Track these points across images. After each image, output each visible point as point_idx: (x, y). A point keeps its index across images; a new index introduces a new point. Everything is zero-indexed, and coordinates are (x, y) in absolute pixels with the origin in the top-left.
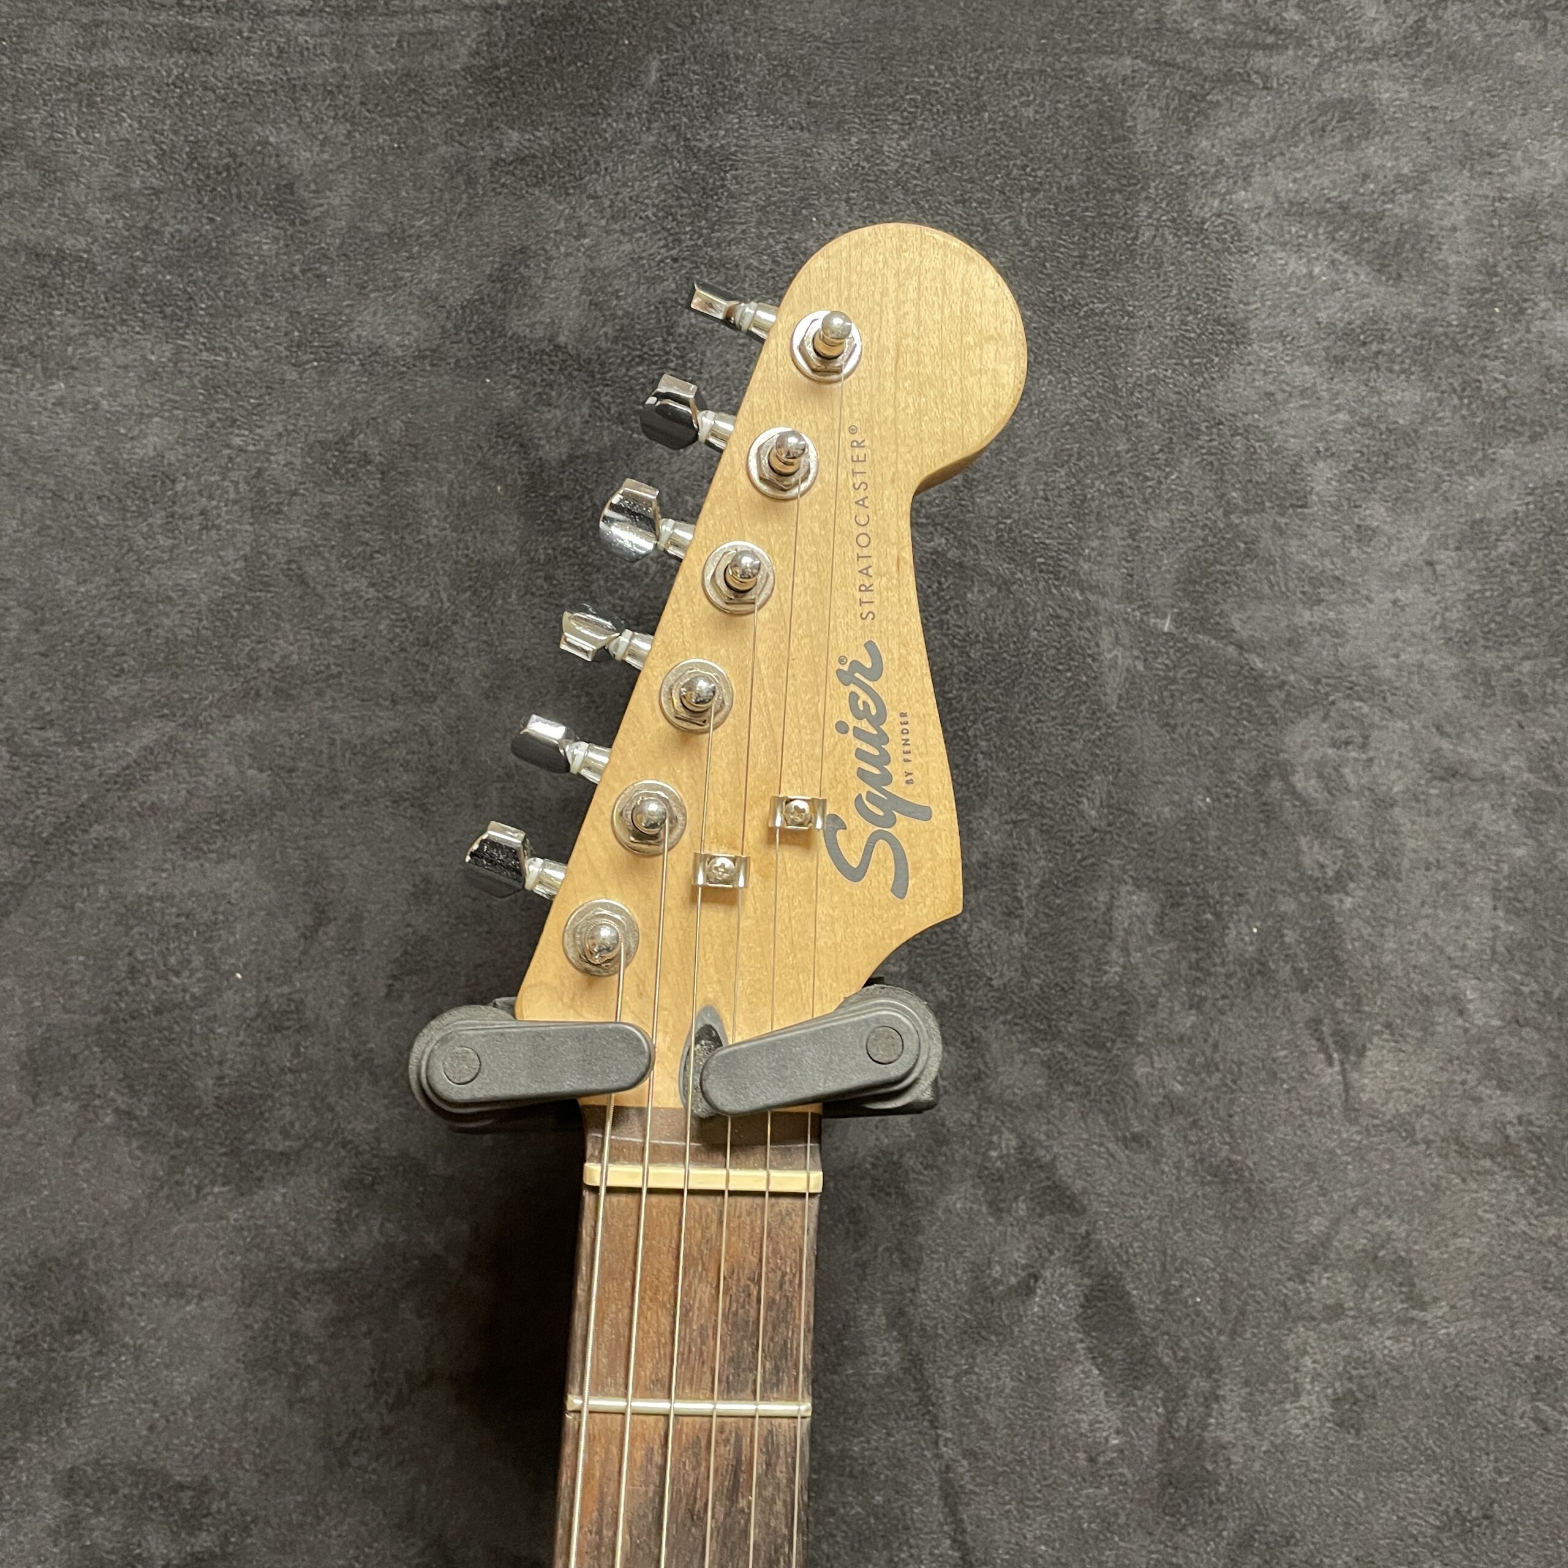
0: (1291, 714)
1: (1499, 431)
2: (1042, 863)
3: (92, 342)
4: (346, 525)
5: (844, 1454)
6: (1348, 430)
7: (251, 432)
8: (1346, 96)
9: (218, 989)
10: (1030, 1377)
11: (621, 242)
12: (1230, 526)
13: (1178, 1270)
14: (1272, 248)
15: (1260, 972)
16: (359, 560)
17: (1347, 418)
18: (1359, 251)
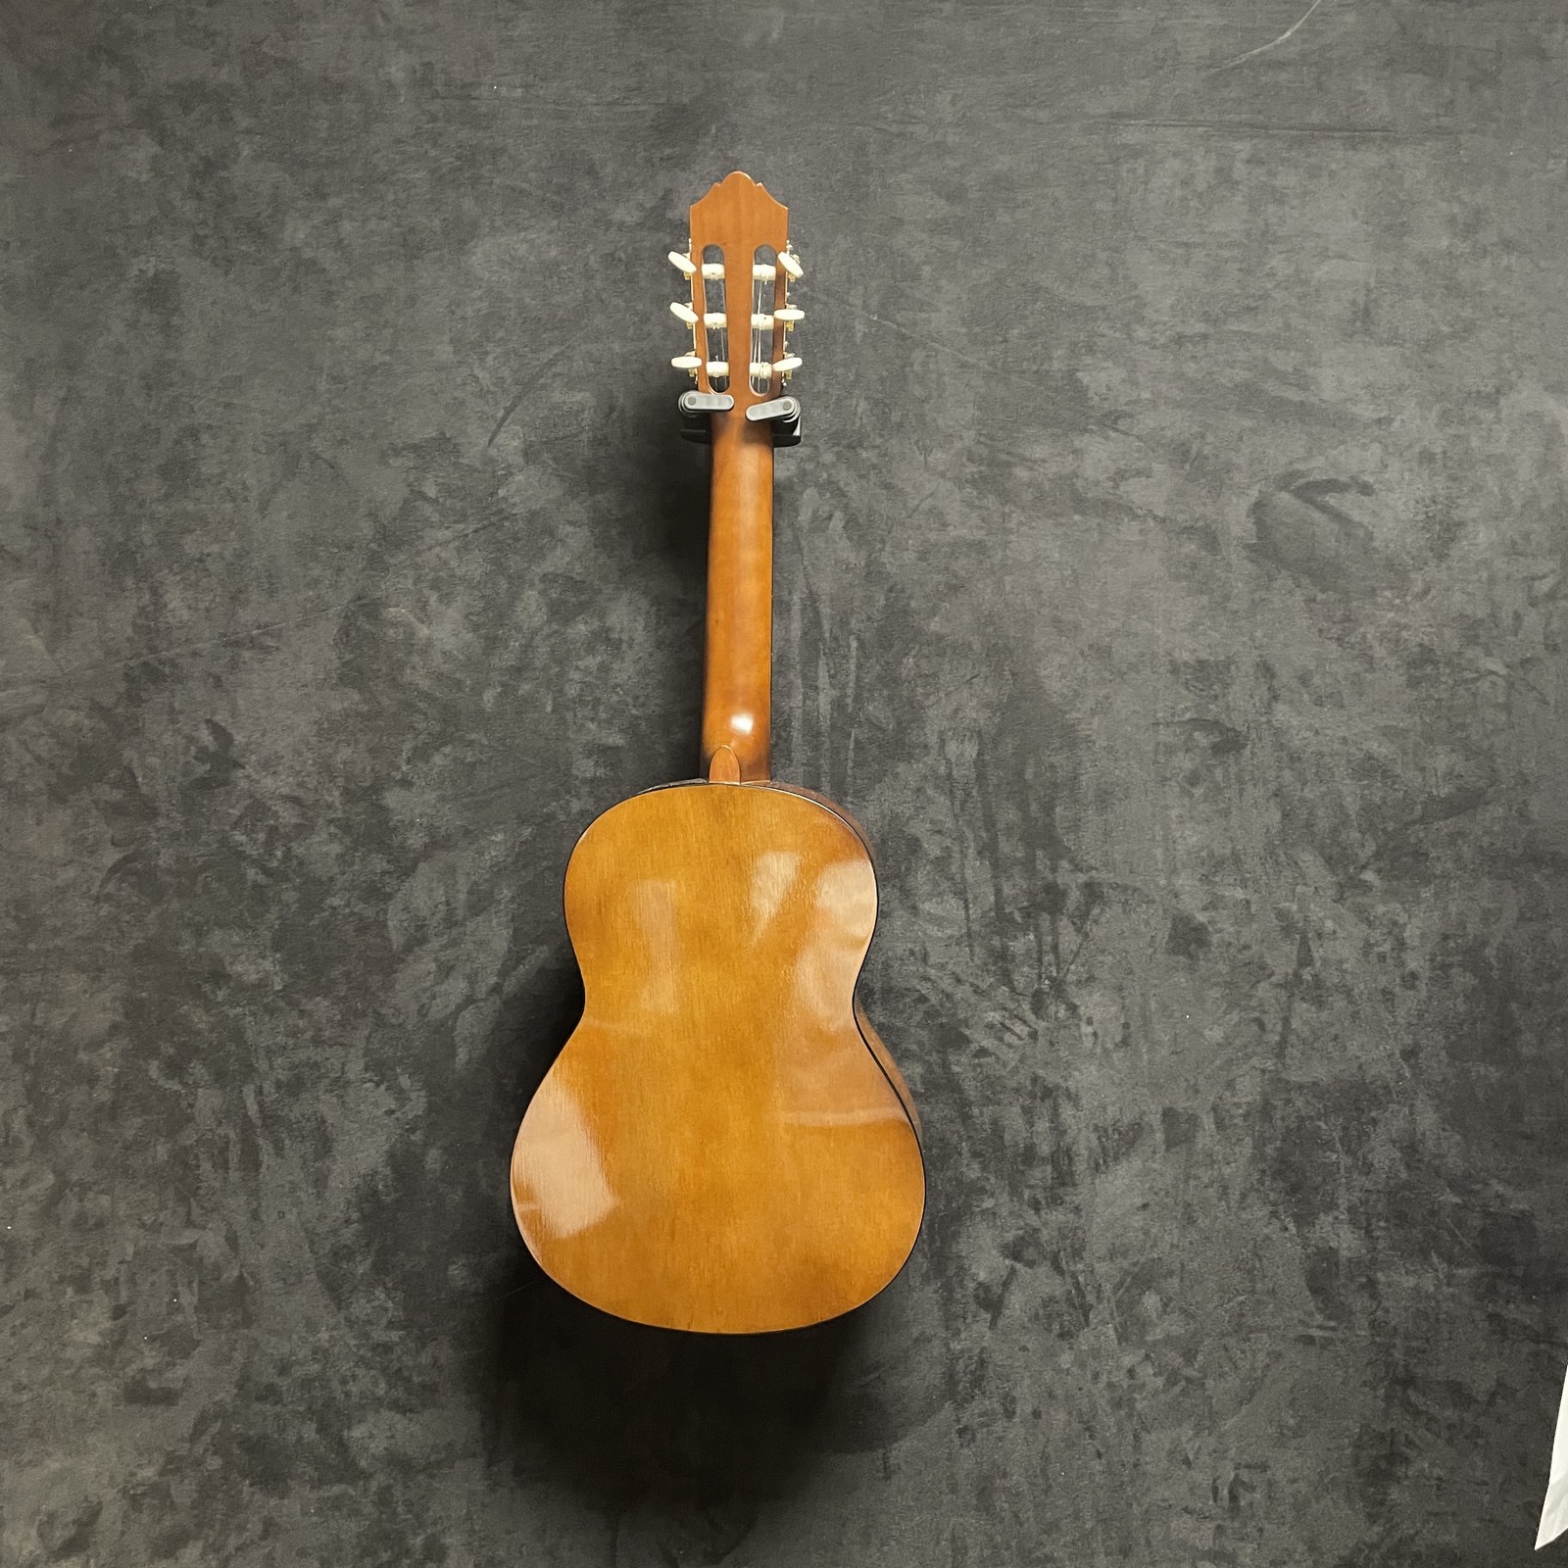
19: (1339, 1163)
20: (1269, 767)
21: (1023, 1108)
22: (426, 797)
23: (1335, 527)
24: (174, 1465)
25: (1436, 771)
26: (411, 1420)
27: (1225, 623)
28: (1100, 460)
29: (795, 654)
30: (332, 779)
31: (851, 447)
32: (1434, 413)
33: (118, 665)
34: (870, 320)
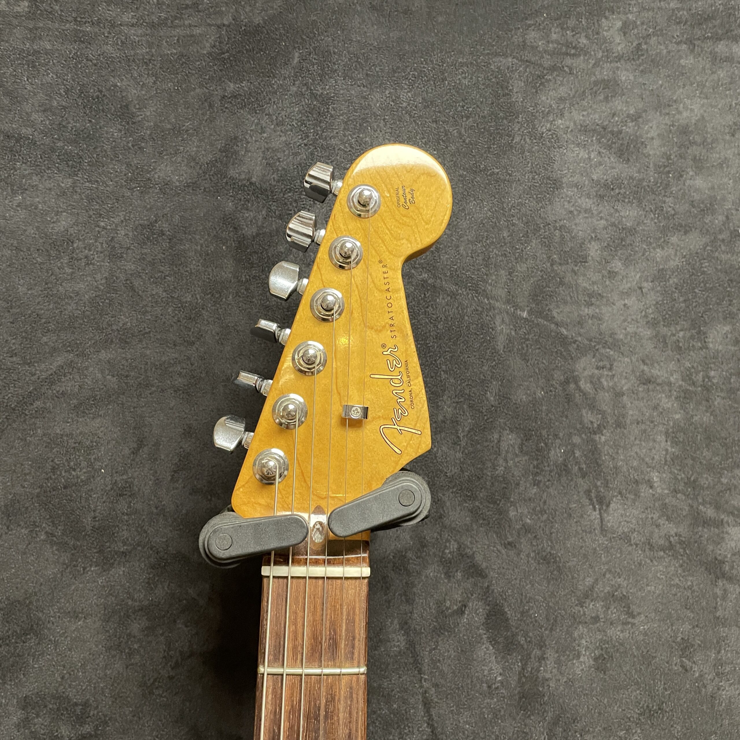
0: (579, 355)
1: (671, 229)
2: (470, 421)
3: (34, 178)
4: (152, 264)
5: (380, 686)
6: (605, 228)
7: (109, 220)
8: (606, 78)
9: (93, 477)
10: (462, 651)
11: (280, 136)
12: (553, 270)
13: (527, 602)
14: (573, 146)
15: (564, 470)
16: (159, 279)
17: (605, 222)
18: (610, 147)
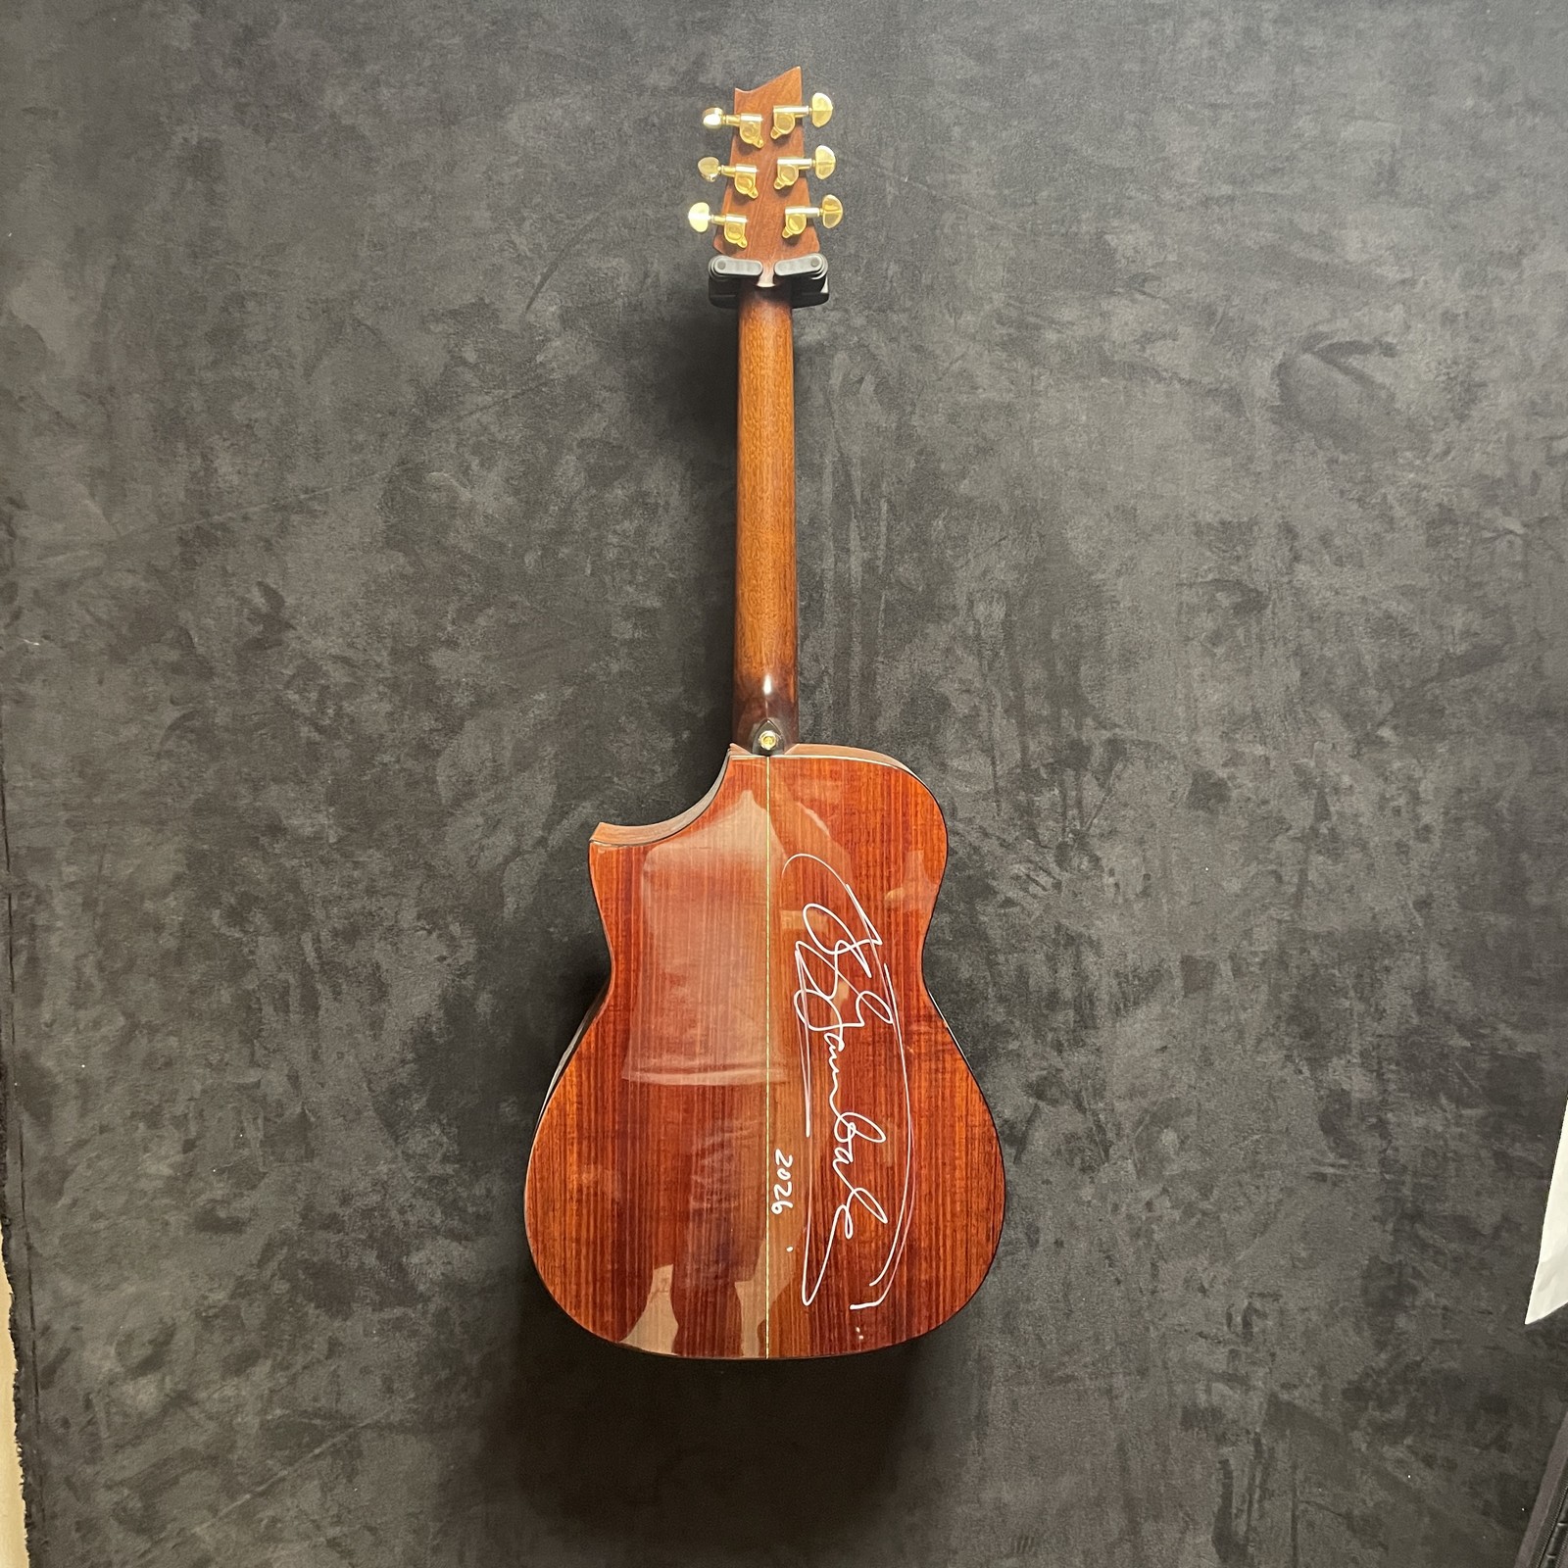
19: (1352, 1010)
20: (1290, 627)
21: (1047, 956)
22: (470, 657)
23: (1357, 388)
24: (243, 1289)
25: (1453, 629)
26: (466, 1247)
27: (1248, 485)
28: (1126, 324)
29: (827, 516)
30: (380, 639)
31: (881, 310)
32: (1457, 275)
33: (173, 529)
34: (899, 183)
